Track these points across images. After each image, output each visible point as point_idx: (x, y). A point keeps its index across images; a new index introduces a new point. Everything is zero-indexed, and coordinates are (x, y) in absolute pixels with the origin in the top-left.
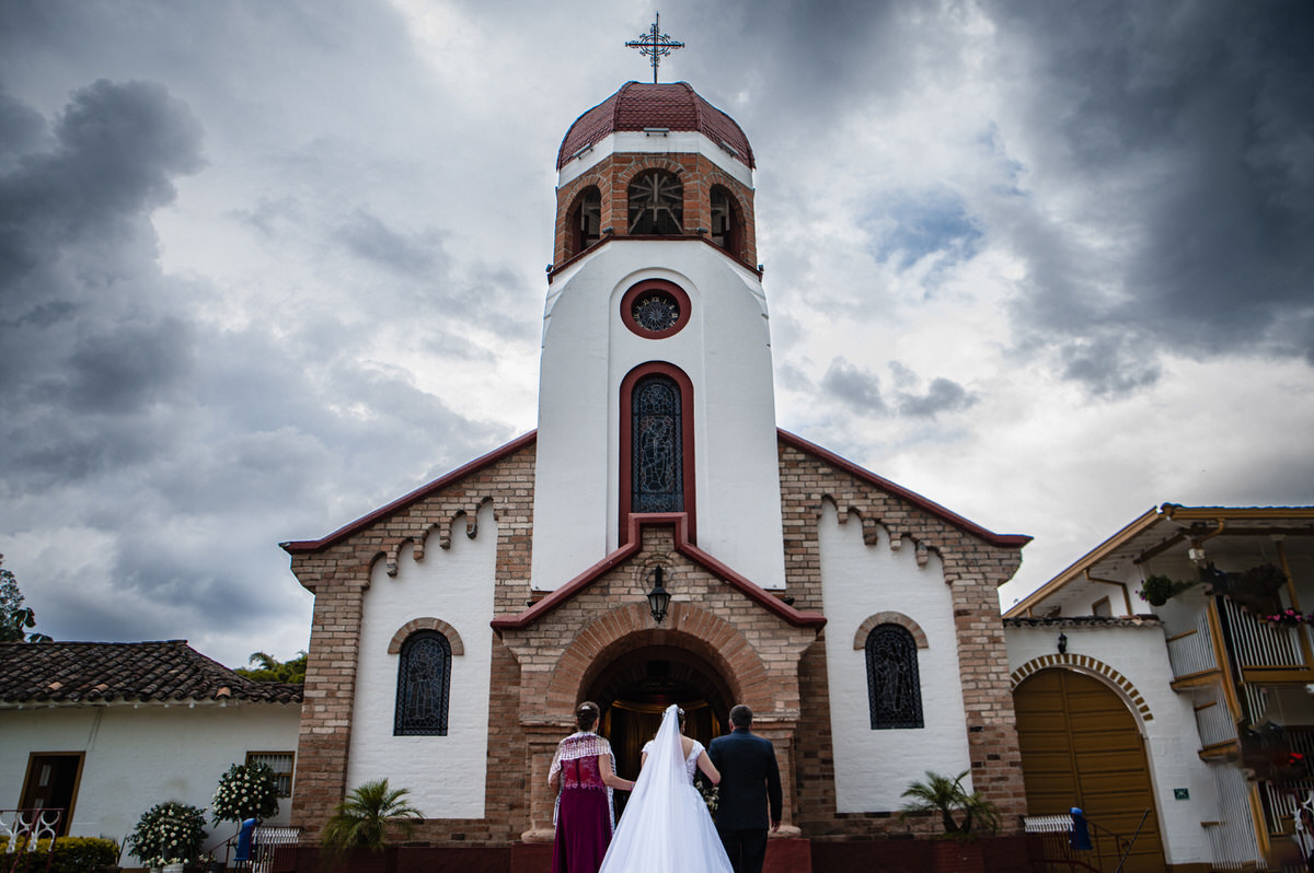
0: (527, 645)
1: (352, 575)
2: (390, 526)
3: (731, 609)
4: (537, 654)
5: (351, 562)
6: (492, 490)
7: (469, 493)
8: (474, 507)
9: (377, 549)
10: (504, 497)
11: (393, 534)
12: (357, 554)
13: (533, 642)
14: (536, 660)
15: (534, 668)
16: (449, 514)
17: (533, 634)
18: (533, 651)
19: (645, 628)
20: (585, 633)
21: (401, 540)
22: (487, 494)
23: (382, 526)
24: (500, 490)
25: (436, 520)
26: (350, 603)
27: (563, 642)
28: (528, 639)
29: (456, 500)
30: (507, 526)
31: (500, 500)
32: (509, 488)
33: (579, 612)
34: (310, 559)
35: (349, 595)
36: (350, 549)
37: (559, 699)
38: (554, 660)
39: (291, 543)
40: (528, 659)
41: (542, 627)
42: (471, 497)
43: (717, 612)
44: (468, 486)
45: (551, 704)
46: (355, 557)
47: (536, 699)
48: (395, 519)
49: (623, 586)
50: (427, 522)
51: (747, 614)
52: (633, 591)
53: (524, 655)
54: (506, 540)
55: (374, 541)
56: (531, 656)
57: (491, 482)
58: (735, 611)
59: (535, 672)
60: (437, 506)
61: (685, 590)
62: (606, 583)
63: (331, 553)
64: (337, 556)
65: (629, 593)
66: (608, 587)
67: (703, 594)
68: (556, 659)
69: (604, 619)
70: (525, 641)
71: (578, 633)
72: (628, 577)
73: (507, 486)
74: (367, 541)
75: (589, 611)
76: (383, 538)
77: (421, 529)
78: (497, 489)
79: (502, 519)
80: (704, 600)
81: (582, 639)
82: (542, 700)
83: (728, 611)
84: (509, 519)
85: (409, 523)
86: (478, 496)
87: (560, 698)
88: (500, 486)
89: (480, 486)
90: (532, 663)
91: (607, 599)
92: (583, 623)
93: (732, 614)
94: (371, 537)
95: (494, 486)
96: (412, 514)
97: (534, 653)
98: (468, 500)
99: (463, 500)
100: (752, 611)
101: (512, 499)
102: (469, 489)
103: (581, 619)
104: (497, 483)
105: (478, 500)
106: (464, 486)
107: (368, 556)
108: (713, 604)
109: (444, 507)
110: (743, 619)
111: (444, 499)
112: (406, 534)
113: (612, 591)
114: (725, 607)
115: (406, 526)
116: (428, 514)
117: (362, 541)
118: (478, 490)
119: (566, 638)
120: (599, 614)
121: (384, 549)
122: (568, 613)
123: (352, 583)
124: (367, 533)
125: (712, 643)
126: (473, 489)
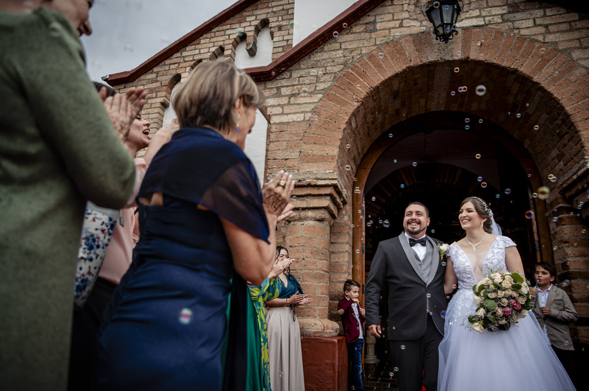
0: (278, 95)
1: (154, 95)
2: (184, 54)
3: (546, 26)
4: (289, 104)
5: (154, 85)
6: (268, 13)
7: (248, 19)
8: (253, 28)
9: (174, 72)
10: (278, 17)
11: (186, 59)
12: (158, 79)
13: (284, 91)
14: (287, 110)
15: (285, 119)
16: (232, 37)
17: (284, 83)
18: (285, 101)
19: (425, 61)
20: (347, 75)
21: (193, 62)
22: (264, 17)
23: (178, 55)
24: (275, 12)
25: (221, 43)
26: (151, 116)
27: (321, 86)
28: (278, 88)
29: (237, 26)
30: (281, 38)
31: (275, 19)
32: (283, 9)
33: (340, 53)
34: (125, 87)
35: (150, 110)
36: (154, 75)
37: (315, 153)
38: (309, 108)
39: (110, 75)
40: (278, 110)
41: (295, 74)
42: (250, 22)
43: (523, 32)
44: (247, 14)
45: (306, 158)
46: (157, 81)
47: (287, 155)
48: (188, 48)
49: (393, 20)
50: (214, 46)
51: (571, 30)
52: (406, 23)
53: (273, 106)
54: (280, 50)
55: (172, 67)
56: (282, 106)
57: (268, 7)
58: (551, 28)
59: (288, 123)
60: (222, 33)
61: (476, 13)
62: (372, 19)
63: (140, 80)
64: (144, 82)
65: (401, 26)
66: (374, 22)
67: (502, 15)
68: (313, 106)
69: (371, 57)
70: (275, 91)
71: (339, 75)
72: (399, 8)
73: (281, 8)
74: (167, 68)
75: (352, 51)
76: (179, 63)
77: (209, 52)
78: (273, 12)
79: (277, 34)
80: (504, 21)
81: (343, 81)
82: (295, 155)
83: (543, 30)
84: (283, 33)
85: (200, 49)
86: (256, 19)
87: (316, 150)
88: (275, 9)
89: (258, 12)
90: (283, 114)
91: (373, 35)
92: (345, 64)
93: (549, 32)
94: (170, 64)
95: (270, 10)
96: (202, 41)
97: (286, 102)
98: (248, 24)
99: (243, 25)
100: (579, 25)
101: (285, 17)
102: (249, 16)
103: (342, 60)
104: (273, 7)
105: (256, 23)
106: (245, 14)
107: (166, 79)
108: (517, 24)
109: (228, 32)
110: (566, 36)
111: (228, 27)
112: (196, 58)
113: (378, 26)
114: (535, 25)
115: (197, 52)
116: (214, 40)
117: (163, 68)
118: (256, 16)
119: (324, 82)
120: (364, 52)
121: (179, 72)
122: (325, 55)
123: (153, 101)
124: (167, 62)
125: (521, 69)
126: (253, 15)
